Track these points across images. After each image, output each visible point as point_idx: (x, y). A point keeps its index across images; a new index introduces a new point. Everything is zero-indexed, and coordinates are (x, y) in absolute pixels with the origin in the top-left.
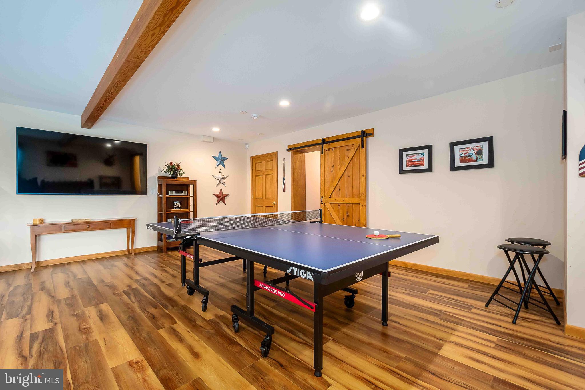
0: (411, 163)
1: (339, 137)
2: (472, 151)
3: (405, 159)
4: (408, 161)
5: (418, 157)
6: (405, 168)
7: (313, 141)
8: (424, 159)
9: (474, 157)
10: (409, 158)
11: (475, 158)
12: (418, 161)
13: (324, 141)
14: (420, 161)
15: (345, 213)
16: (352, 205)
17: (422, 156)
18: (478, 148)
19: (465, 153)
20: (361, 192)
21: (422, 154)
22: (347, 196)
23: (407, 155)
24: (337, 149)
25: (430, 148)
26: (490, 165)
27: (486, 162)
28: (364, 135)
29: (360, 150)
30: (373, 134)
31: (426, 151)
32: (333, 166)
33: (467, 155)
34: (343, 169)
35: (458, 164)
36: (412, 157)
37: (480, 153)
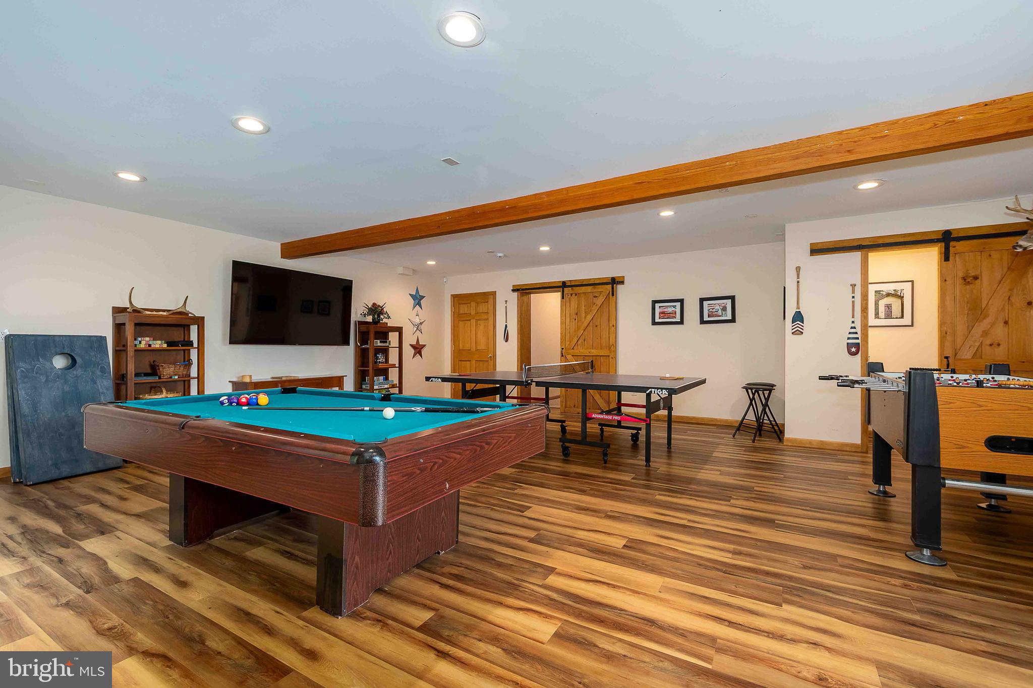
0: (664, 315)
1: (583, 281)
2: (718, 307)
3: (657, 311)
4: (660, 313)
5: (670, 310)
6: (657, 319)
8: (676, 313)
9: (720, 312)
10: (662, 310)
11: (721, 314)
12: (670, 314)
13: (565, 284)
14: (672, 314)
16: (599, 357)
17: (674, 309)
18: (723, 305)
19: (713, 309)
20: (610, 343)
21: (674, 307)
22: (594, 347)
23: (660, 307)
24: (582, 295)
25: (681, 301)
26: (733, 320)
27: (729, 317)
28: (615, 282)
29: (609, 297)
30: (622, 283)
31: (678, 304)
32: (577, 314)
33: (714, 310)
34: (589, 317)
35: (706, 318)
36: (664, 309)
37: (724, 309)
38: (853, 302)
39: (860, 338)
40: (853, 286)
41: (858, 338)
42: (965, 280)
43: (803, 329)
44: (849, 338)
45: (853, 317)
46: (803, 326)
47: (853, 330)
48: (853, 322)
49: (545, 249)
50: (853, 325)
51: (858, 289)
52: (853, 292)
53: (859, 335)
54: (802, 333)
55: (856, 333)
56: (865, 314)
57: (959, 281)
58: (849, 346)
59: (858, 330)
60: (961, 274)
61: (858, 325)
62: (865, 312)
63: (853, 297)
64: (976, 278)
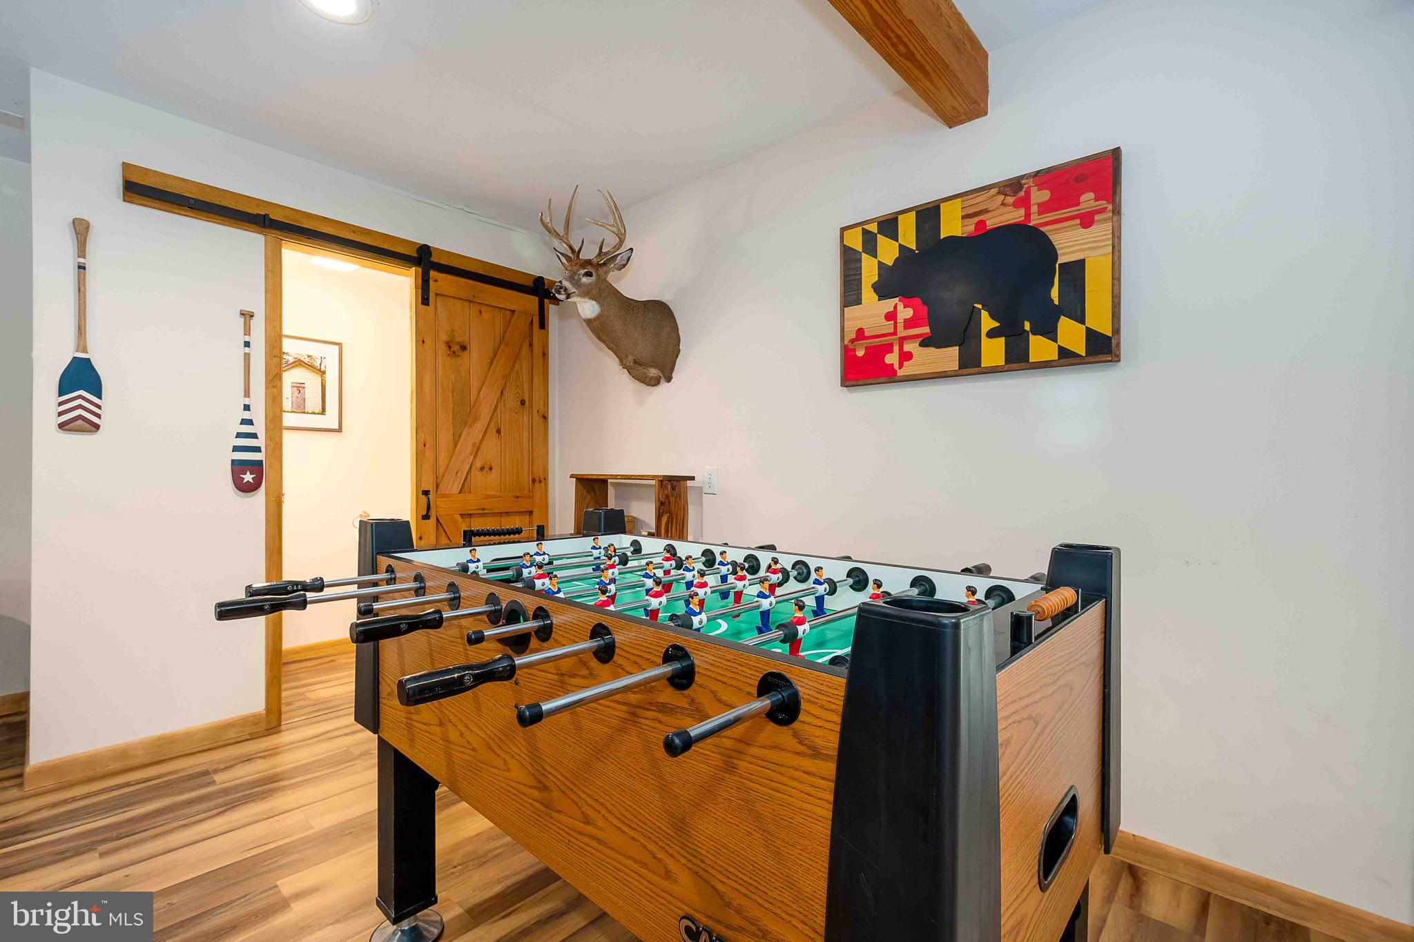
38: (247, 357)
39: (263, 449)
40: (247, 316)
41: (258, 449)
42: (450, 347)
43: (99, 416)
44: (236, 449)
45: (247, 394)
46: (99, 407)
47: (246, 429)
48: (247, 408)
50: (247, 415)
51: (258, 325)
52: (247, 331)
53: (260, 442)
54: (97, 427)
55: (254, 436)
56: (274, 390)
57: (442, 348)
58: (238, 467)
59: (260, 428)
60: (444, 337)
61: (259, 415)
62: (275, 387)
63: (247, 344)
64: (464, 348)
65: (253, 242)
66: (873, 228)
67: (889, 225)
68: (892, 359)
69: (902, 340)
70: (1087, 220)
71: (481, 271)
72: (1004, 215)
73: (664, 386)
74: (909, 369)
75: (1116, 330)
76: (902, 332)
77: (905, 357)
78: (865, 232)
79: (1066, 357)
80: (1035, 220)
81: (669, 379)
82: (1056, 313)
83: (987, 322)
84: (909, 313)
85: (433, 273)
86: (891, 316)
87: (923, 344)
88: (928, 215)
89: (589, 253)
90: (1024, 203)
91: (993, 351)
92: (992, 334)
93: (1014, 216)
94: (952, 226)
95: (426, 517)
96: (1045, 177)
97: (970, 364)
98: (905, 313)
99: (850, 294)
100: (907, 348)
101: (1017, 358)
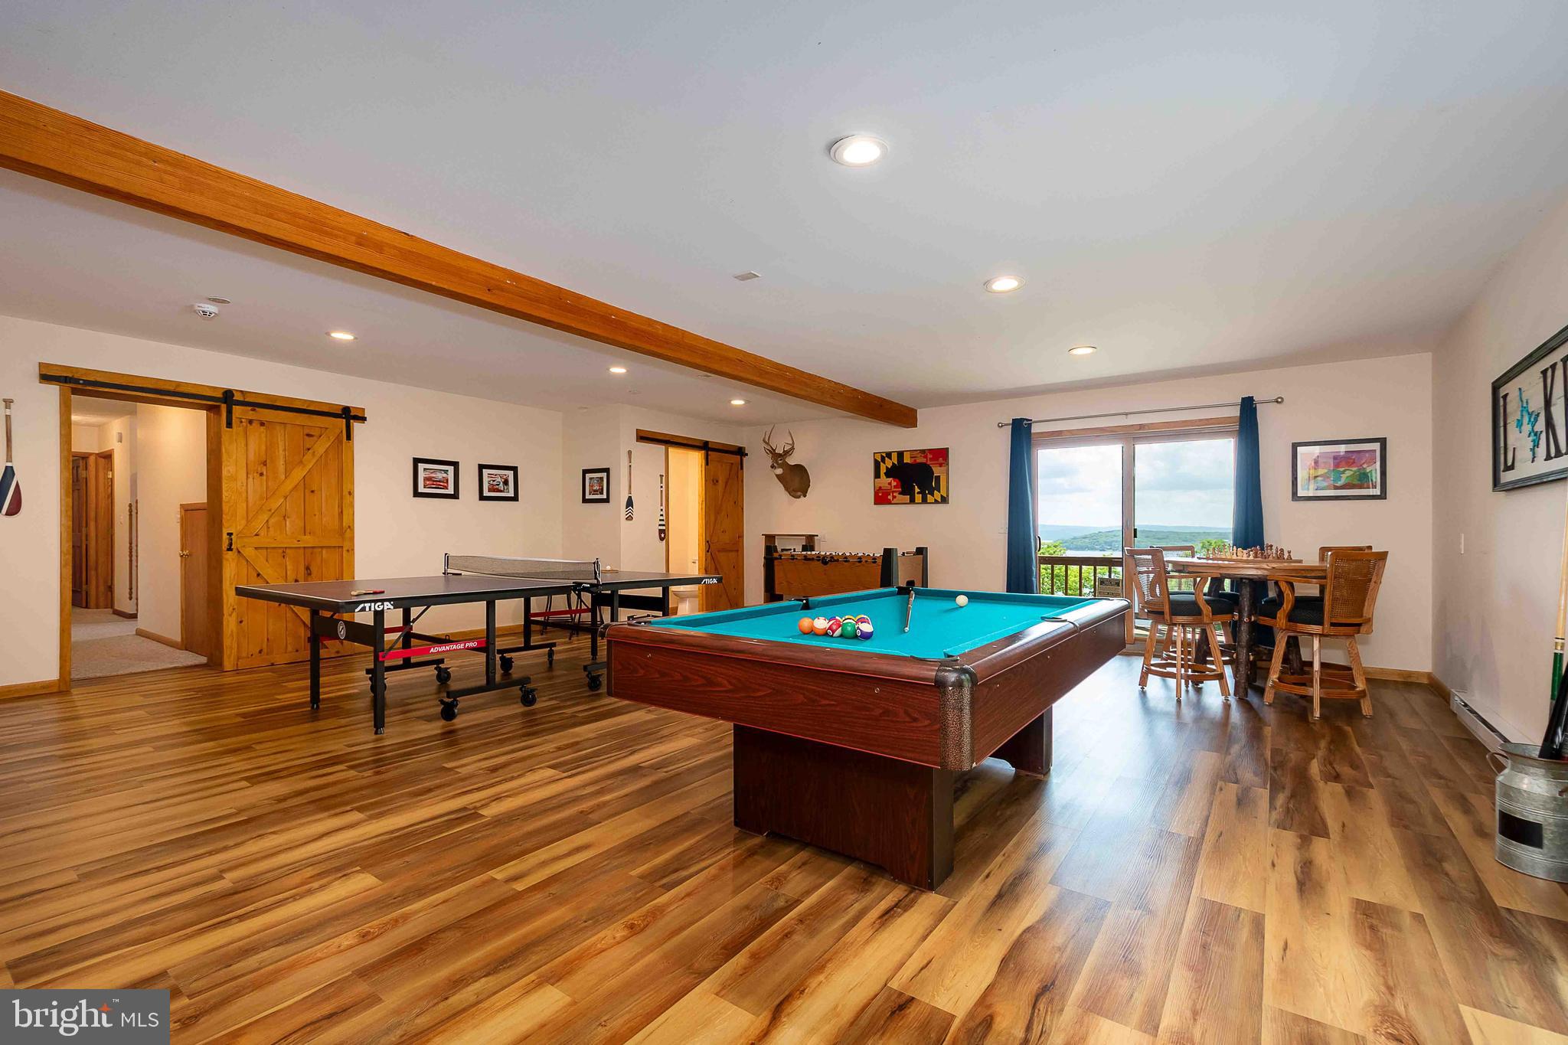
0: (431, 483)
1: (275, 401)
2: (499, 480)
3: (421, 475)
4: (426, 479)
5: (440, 476)
6: (421, 489)
7: (179, 384)
8: (447, 480)
9: (501, 487)
10: (428, 474)
11: (502, 489)
12: (439, 481)
13: (228, 396)
14: (443, 482)
15: (302, 568)
16: (320, 550)
17: (445, 475)
18: (505, 477)
19: (494, 481)
20: (344, 524)
21: (446, 472)
22: (308, 531)
23: (425, 469)
24: (278, 427)
25: (455, 464)
26: (515, 498)
27: (511, 494)
28: (350, 416)
29: (341, 442)
30: (363, 419)
31: (451, 469)
32: (265, 464)
33: (495, 483)
34: (298, 474)
35: (486, 493)
36: (432, 473)
37: (506, 482)
38: (661, 491)
39: (666, 525)
40: (661, 476)
41: (664, 525)
42: (713, 482)
45: (661, 505)
47: (661, 517)
48: (661, 509)
49: (342, 336)
50: (661, 512)
51: (664, 479)
52: (661, 482)
53: (665, 523)
54: (632, 518)
55: (663, 521)
57: (711, 482)
59: (664, 516)
60: (712, 477)
61: (664, 511)
62: (667, 503)
63: (662, 487)
64: (717, 481)
65: (662, 448)
66: (884, 455)
67: (889, 455)
68: (890, 497)
69: (893, 492)
70: (941, 465)
71: (721, 448)
72: (921, 460)
73: (802, 498)
74: (895, 501)
75: (948, 496)
76: (893, 490)
77: (894, 497)
78: (882, 456)
79: (936, 502)
80: (929, 463)
81: (805, 496)
82: (934, 489)
83: (917, 490)
84: (895, 484)
85: (709, 453)
86: (890, 484)
87: (899, 494)
88: (900, 454)
89: (780, 451)
90: (926, 457)
91: (918, 498)
92: (918, 493)
93: (923, 460)
94: (907, 460)
95: (708, 551)
96: (931, 451)
97: (912, 501)
98: (894, 484)
99: (877, 475)
100: (894, 494)
101: (924, 501)
